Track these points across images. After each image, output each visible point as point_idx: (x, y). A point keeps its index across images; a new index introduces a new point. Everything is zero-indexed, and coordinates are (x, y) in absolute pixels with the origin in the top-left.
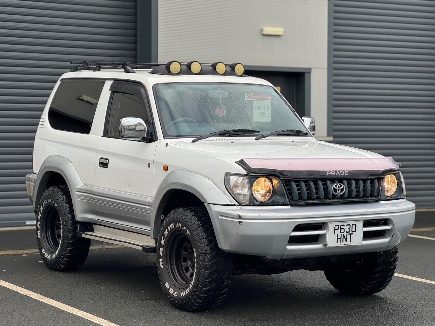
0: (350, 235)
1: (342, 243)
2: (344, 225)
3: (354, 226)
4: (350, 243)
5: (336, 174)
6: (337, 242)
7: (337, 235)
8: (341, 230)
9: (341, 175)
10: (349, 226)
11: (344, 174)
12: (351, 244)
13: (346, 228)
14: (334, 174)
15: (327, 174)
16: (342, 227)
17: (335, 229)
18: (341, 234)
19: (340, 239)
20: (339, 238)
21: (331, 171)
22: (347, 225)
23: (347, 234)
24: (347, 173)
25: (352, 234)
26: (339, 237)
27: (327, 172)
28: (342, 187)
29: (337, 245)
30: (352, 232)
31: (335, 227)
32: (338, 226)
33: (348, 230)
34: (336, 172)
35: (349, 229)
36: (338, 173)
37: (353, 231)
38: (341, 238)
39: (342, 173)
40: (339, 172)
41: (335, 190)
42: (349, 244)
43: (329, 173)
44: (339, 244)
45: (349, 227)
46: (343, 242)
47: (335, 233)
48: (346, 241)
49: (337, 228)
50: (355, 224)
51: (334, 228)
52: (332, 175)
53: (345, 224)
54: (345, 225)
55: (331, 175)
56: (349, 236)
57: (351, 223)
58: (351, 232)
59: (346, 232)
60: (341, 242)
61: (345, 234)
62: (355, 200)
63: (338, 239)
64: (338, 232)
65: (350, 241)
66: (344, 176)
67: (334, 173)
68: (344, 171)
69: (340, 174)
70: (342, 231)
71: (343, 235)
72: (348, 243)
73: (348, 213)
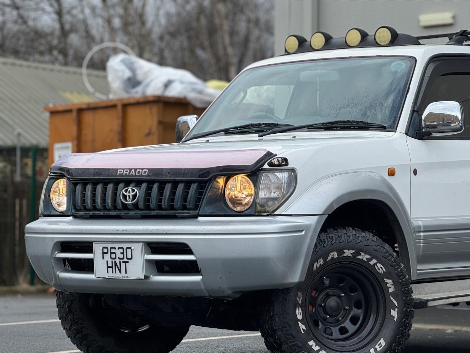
0: (124, 263)
1: (114, 275)
2: (115, 248)
3: (129, 250)
4: (126, 275)
5: (129, 173)
6: (108, 272)
7: (107, 261)
8: (112, 254)
9: (137, 174)
10: (122, 249)
11: (142, 173)
12: (127, 277)
13: (119, 252)
14: (128, 173)
15: (118, 173)
16: (113, 250)
17: (104, 253)
18: (112, 261)
19: (111, 269)
20: (110, 267)
21: (124, 169)
22: (119, 248)
23: (120, 262)
24: (145, 172)
25: (128, 262)
26: (110, 265)
27: (119, 170)
28: (135, 192)
29: (108, 277)
30: (128, 259)
31: (103, 249)
32: (107, 248)
33: (121, 256)
34: (131, 170)
35: (122, 253)
36: (132, 172)
37: (128, 257)
38: (112, 267)
39: (139, 172)
40: (135, 170)
41: (125, 197)
42: (125, 277)
43: (121, 171)
44: (111, 275)
45: (122, 252)
46: (116, 273)
47: (103, 259)
48: (120, 272)
49: (105, 250)
50: (130, 248)
51: (101, 251)
52: (124, 174)
53: (117, 246)
54: (117, 248)
55: (122, 175)
56: (123, 265)
57: (125, 246)
58: (125, 260)
59: (119, 258)
60: (113, 273)
61: (118, 261)
62: (151, 213)
63: (108, 267)
64: (107, 257)
65: (126, 273)
66: (139, 176)
67: (127, 171)
68: (142, 169)
69: (135, 174)
70: (113, 256)
71: (115, 262)
72: (123, 275)
73: (118, 230)
